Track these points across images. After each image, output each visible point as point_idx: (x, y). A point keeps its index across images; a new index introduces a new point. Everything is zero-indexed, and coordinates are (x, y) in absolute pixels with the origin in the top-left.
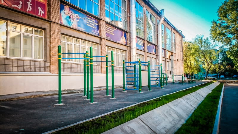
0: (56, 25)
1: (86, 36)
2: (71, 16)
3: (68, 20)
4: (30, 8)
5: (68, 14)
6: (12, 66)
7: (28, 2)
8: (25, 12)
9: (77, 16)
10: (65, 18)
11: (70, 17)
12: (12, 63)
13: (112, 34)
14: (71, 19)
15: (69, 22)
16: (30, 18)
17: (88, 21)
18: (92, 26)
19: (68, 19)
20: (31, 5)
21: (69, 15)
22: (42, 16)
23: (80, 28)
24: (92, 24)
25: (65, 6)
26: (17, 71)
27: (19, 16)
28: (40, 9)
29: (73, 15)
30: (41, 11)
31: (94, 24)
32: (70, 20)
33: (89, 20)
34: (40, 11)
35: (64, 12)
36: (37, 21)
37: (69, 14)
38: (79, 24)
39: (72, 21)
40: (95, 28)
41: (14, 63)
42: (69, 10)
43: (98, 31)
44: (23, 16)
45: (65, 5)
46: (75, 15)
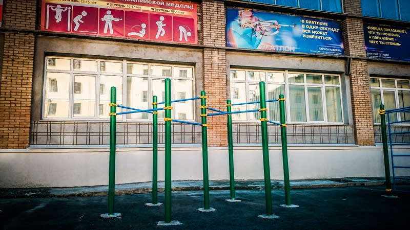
0: (215, 52)
1: (301, 61)
2: (258, 27)
3: (248, 37)
4: (162, 32)
5: (248, 25)
6: (126, 134)
7: (157, 22)
8: (152, 41)
9: (274, 24)
10: (242, 34)
11: (253, 31)
12: (126, 129)
13: (394, 44)
14: (258, 33)
15: (251, 41)
16: (161, 49)
17: (305, 29)
18: (319, 37)
19: (249, 35)
20: (165, 25)
21: (252, 26)
22: (187, 40)
23: (281, 47)
24: (320, 33)
25: (240, 11)
26: (137, 144)
27: (138, 49)
28: (182, 29)
29: (262, 23)
30: (185, 32)
31: (326, 31)
32: (254, 35)
33: (309, 25)
34: (183, 33)
35: (239, 22)
36: (175, 51)
37: (252, 24)
38: (279, 40)
39: (259, 36)
40: (330, 38)
41: (130, 130)
42: (251, 17)
43: (342, 46)
44: (146, 47)
45: (241, 8)
46: (266, 24)
